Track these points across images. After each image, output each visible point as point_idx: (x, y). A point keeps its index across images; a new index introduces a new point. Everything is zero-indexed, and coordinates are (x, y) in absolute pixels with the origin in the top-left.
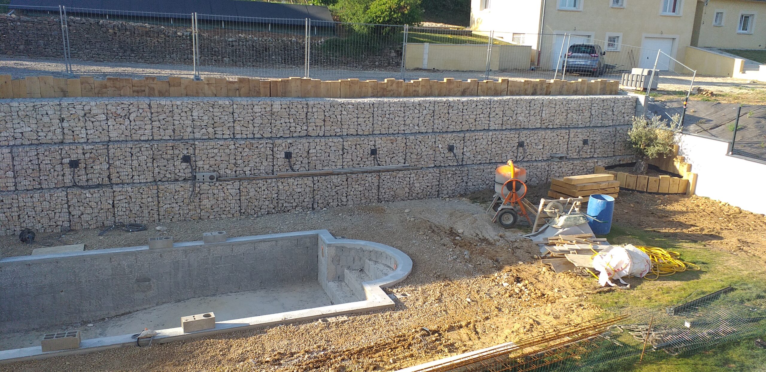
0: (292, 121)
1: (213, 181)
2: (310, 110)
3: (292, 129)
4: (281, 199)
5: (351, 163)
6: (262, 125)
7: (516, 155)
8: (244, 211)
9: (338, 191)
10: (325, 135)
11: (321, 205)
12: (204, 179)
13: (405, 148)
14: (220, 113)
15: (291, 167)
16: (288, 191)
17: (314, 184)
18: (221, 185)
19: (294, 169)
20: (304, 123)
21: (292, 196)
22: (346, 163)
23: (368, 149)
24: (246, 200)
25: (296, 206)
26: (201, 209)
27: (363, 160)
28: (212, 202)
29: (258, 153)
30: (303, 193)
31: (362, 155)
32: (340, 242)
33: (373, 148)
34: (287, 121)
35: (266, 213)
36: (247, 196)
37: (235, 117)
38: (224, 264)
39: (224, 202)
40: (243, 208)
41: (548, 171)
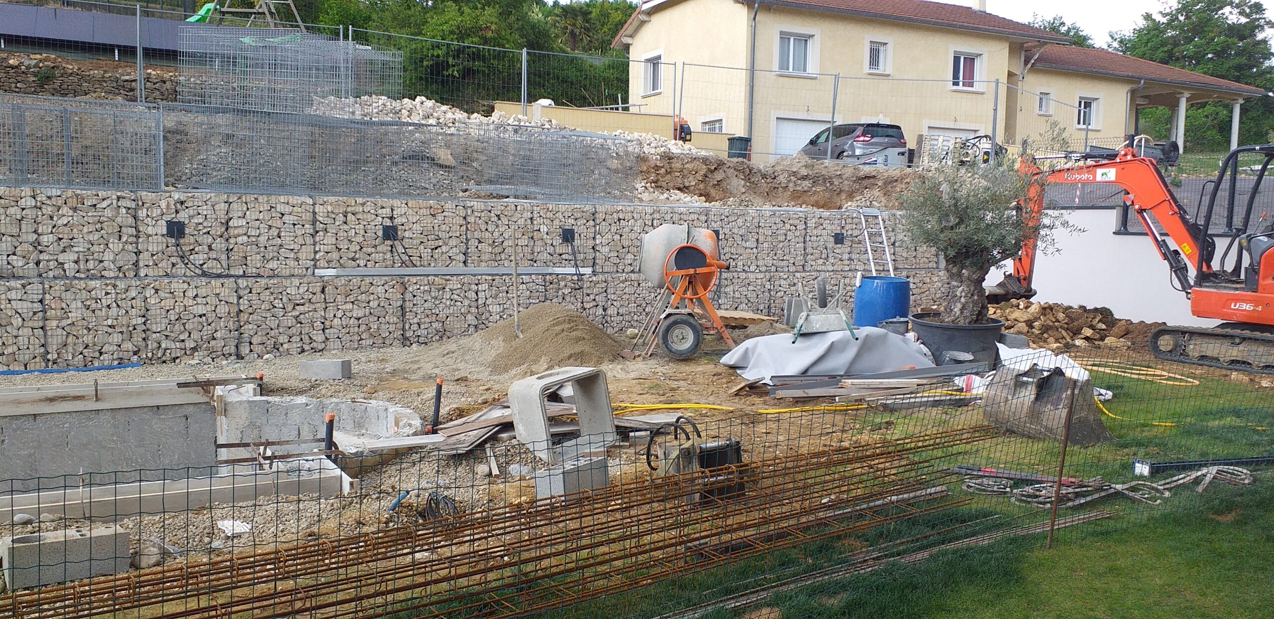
4: (154, 329)
5: (335, 255)
9: (302, 316)
11: (259, 349)
13: (464, 227)
15: (182, 257)
16: (172, 312)
17: (240, 297)
19: (191, 263)
21: (184, 324)
22: (322, 254)
23: (376, 226)
25: (194, 349)
27: (364, 250)
29: (96, 219)
30: (211, 317)
31: (362, 239)
33: (388, 223)
36: (63, 319)
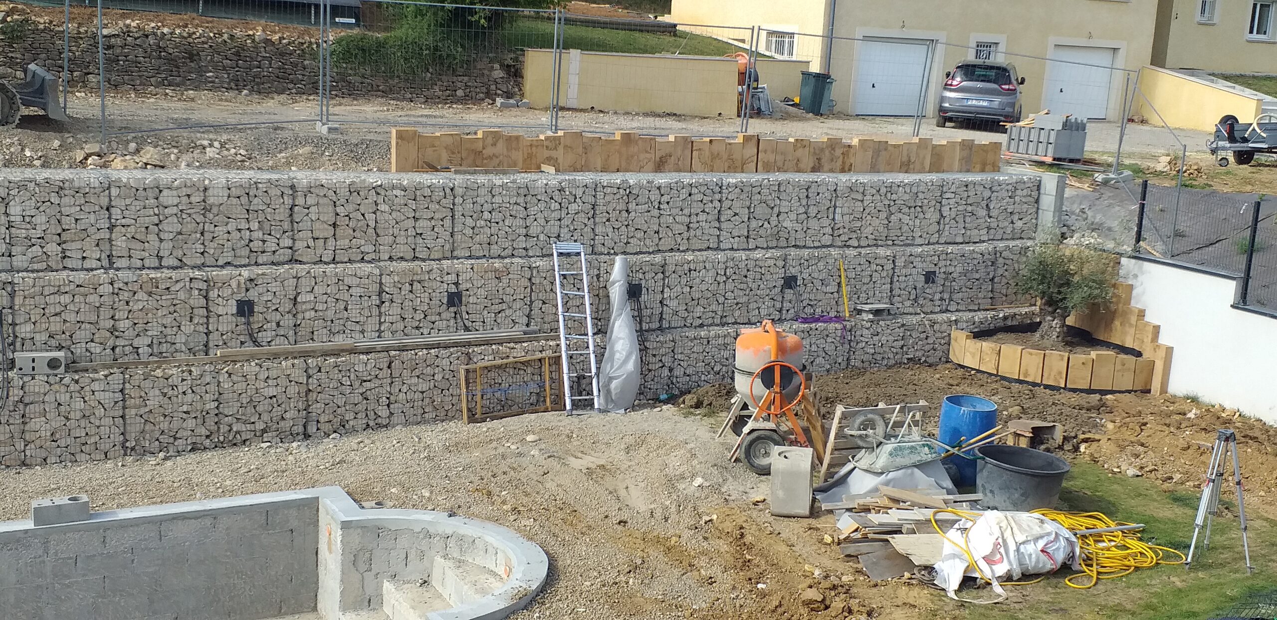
0: (255, 225)
1: (55, 372)
2: (300, 201)
3: (256, 245)
4: (226, 413)
5: (400, 326)
6: (180, 237)
7: (778, 305)
8: (134, 444)
9: (368, 392)
10: (337, 259)
11: (326, 427)
12: (33, 369)
13: (529, 289)
14: (78, 208)
15: (251, 335)
16: (244, 395)
17: (309, 377)
18: (77, 382)
19: (259, 340)
20: (284, 232)
21: (255, 407)
22: (387, 325)
23: (441, 292)
24: (138, 418)
25: (264, 431)
26: (25, 440)
27: (428, 318)
28: (53, 423)
29: (169, 303)
30: (282, 398)
31: (426, 308)
32: (371, 514)
33: (453, 289)
34: (244, 225)
35: (190, 448)
36: (142, 407)
37: (114, 217)
38: (84, 575)
39: (83, 423)
40: (131, 436)
41: (850, 341)
